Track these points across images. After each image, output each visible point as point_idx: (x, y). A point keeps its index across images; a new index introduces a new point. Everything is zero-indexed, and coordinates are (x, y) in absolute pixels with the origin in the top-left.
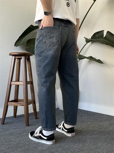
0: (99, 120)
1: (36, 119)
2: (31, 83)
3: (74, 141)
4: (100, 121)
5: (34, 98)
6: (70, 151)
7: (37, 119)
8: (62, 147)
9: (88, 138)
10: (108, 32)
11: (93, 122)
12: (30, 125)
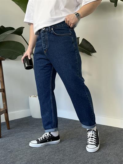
0: (74, 127)
1: (8, 129)
2: (3, 90)
3: (53, 152)
4: (76, 128)
5: (6, 107)
6: (52, 163)
7: (10, 129)
8: (43, 159)
9: (68, 147)
10: (84, 39)
11: (69, 129)
12: (3, 137)
